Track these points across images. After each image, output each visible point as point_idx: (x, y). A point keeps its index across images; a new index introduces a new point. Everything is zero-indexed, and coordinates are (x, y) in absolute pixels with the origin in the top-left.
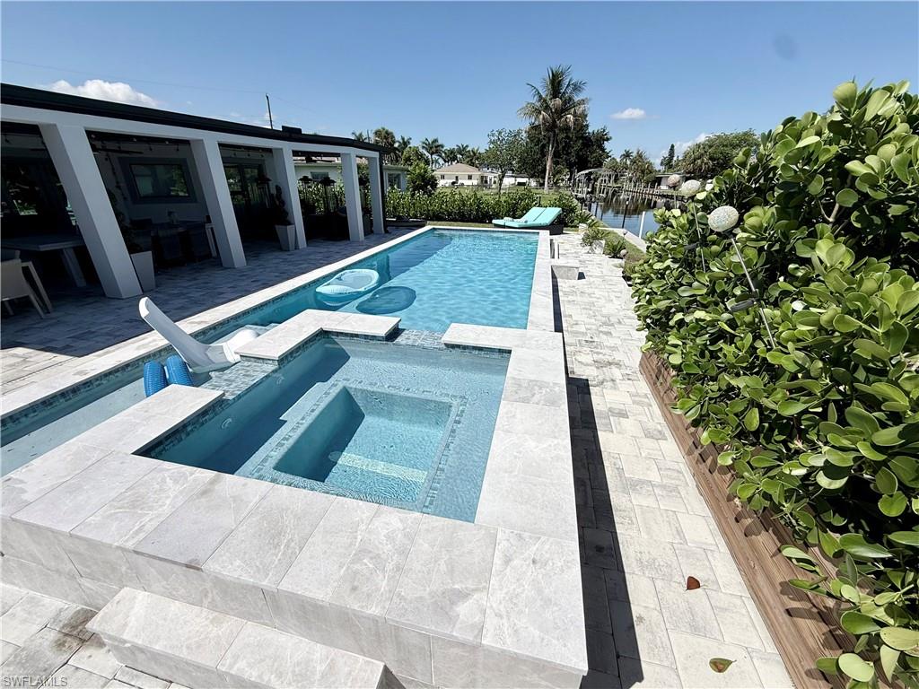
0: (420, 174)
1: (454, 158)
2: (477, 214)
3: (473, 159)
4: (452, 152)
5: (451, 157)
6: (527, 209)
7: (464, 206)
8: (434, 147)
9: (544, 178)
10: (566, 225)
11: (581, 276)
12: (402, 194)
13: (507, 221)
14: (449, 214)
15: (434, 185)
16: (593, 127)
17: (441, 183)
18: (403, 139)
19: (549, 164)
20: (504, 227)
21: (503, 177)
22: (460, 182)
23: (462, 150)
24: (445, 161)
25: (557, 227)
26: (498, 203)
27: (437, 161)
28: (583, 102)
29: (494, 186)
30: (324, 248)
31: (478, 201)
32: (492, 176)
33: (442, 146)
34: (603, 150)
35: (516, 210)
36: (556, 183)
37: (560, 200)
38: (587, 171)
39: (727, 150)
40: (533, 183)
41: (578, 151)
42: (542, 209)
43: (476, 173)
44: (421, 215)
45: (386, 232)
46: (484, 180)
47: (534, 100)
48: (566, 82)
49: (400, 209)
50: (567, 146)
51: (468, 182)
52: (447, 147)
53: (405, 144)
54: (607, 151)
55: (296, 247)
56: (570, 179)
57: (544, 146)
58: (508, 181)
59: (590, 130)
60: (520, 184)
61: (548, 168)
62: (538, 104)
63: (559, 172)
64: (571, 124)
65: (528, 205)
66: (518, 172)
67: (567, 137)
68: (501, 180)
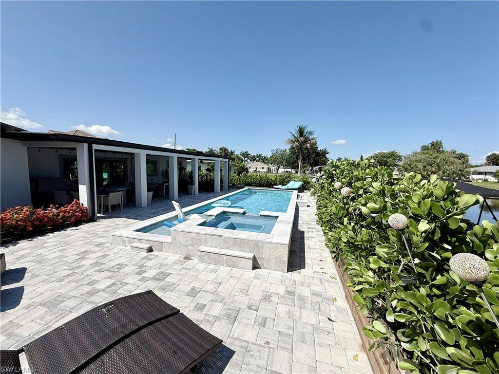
0: (241, 167)
1: (255, 159)
2: (267, 184)
3: (264, 160)
4: (254, 157)
5: (254, 159)
6: (288, 182)
7: (261, 180)
8: (246, 155)
9: (298, 169)
10: (306, 189)
11: (308, 206)
12: (234, 175)
13: (280, 186)
14: (255, 183)
15: (247, 172)
16: (320, 148)
17: (250, 170)
18: (231, 151)
19: (300, 163)
20: (278, 189)
21: (279, 168)
22: (258, 170)
23: (259, 156)
24: (251, 161)
25: (301, 189)
26: (276, 179)
27: (247, 161)
28: (313, 139)
29: (274, 172)
30: (205, 195)
31: (267, 178)
32: (274, 168)
33: (250, 154)
34: (326, 158)
35: (284, 182)
36: (304, 172)
37: (303, 179)
38: (319, 167)
39: (385, 159)
40: (293, 171)
41: (314, 158)
42: (295, 182)
43: (266, 166)
44: (242, 183)
45: (228, 189)
46: (269, 169)
47: (292, 138)
48: (306, 131)
49: (233, 181)
50: (309, 156)
51: (263, 170)
52: (252, 154)
53: (232, 153)
54: (328, 158)
55: (194, 194)
56: (311, 170)
57: (298, 155)
58: (281, 170)
59: (319, 149)
60: (287, 172)
61: (299, 165)
62: (294, 140)
63: (305, 167)
64: (309, 147)
65: (289, 180)
66: (286, 166)
67: (308, 152)
68: (278, 170)
